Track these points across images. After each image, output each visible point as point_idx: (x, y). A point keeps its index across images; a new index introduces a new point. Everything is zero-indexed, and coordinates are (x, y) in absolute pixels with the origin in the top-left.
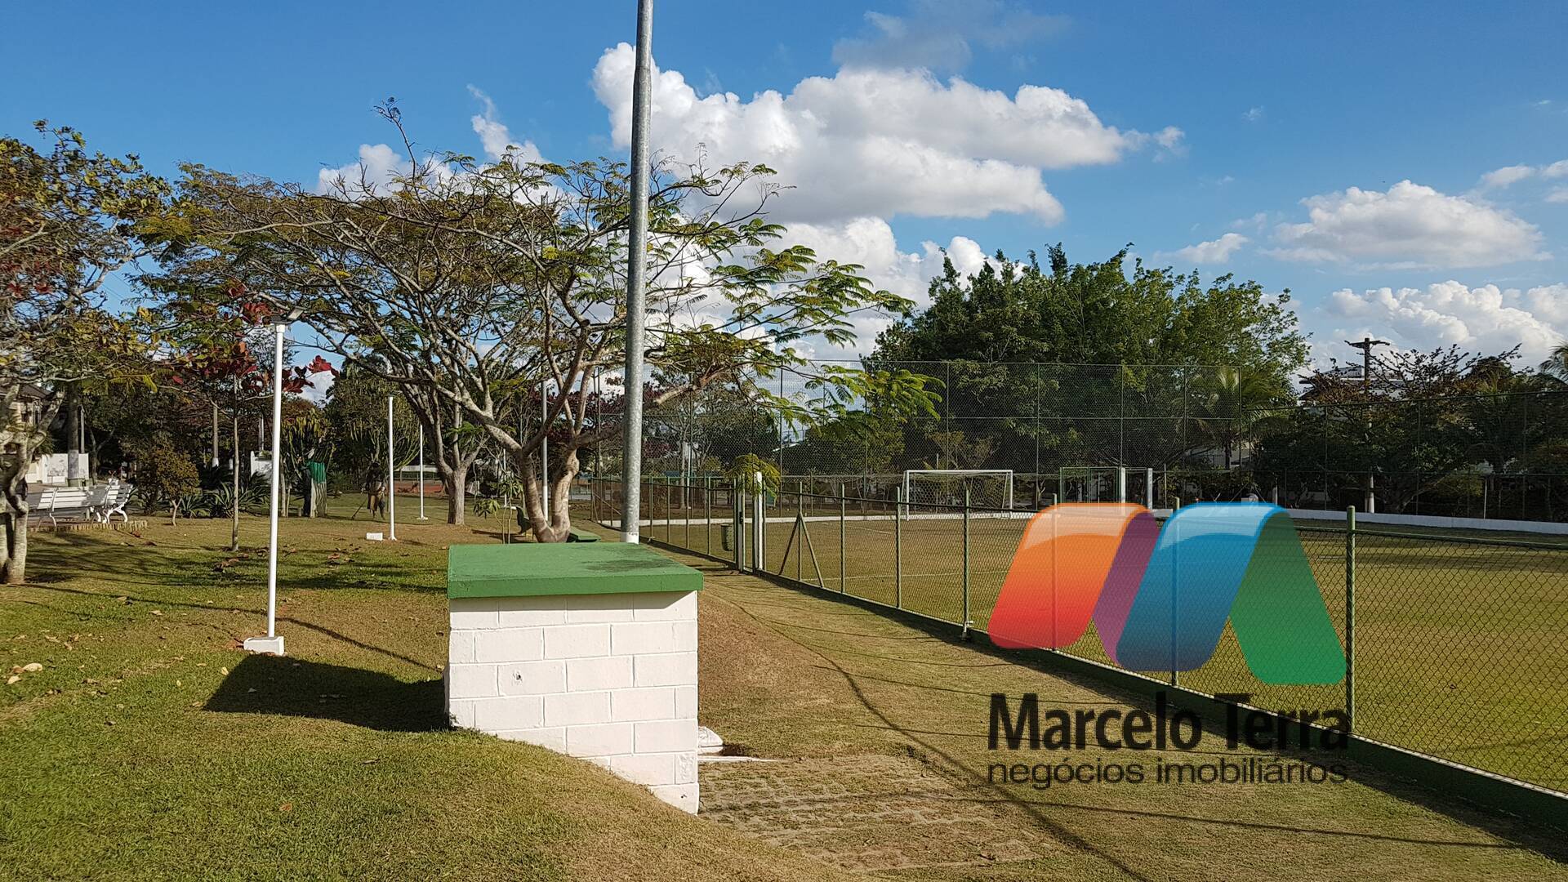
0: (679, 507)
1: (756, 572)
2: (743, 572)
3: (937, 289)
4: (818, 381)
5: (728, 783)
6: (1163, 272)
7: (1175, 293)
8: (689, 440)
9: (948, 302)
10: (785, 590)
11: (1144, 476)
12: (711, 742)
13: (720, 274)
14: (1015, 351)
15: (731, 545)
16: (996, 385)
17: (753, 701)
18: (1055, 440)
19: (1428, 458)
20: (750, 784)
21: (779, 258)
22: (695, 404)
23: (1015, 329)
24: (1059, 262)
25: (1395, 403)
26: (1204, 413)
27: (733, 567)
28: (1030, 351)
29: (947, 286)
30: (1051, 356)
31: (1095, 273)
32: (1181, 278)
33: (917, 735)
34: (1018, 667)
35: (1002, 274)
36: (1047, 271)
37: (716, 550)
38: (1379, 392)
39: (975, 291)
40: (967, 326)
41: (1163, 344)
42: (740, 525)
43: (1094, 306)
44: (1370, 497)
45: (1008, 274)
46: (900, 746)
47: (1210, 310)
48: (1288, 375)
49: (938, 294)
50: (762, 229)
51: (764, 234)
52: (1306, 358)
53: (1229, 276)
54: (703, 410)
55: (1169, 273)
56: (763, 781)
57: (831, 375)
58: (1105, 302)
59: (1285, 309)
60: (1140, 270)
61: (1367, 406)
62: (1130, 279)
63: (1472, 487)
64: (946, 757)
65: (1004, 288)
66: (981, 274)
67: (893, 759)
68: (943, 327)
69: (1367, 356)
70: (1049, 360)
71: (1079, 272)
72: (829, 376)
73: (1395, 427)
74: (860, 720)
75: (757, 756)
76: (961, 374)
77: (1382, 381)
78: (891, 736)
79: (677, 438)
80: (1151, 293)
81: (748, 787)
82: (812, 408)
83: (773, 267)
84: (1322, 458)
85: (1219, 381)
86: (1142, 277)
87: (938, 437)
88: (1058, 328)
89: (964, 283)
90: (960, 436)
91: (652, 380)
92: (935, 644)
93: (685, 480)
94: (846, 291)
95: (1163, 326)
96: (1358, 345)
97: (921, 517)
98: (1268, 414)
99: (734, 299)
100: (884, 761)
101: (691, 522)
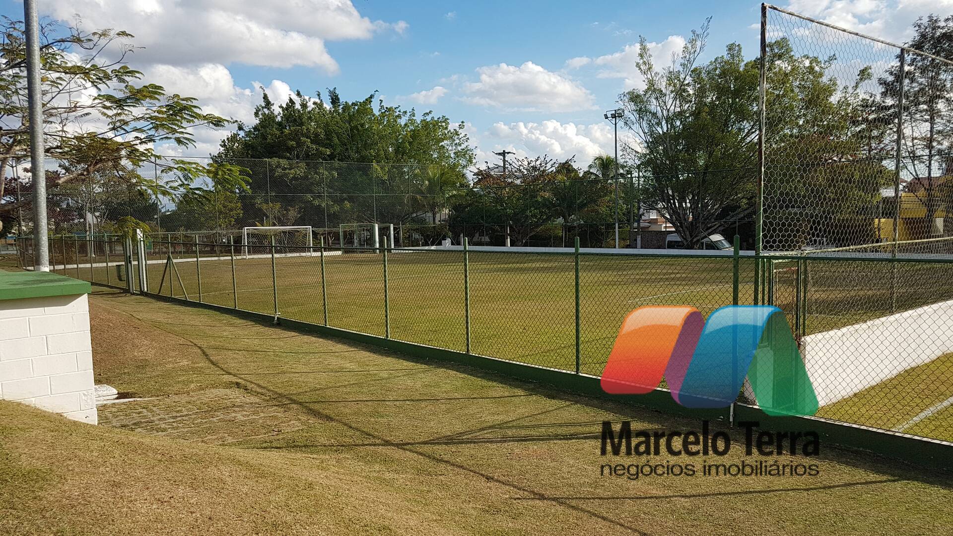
0: (86, 256)
1: (142, 293)
2: (134, 294)
3: (260, 113)
4: (170, 169)
5: (121, 413)
6: (395, 108)
7: (403, 121)
8: (90, 210)
9: (267, 121)
10: (163, 303)
11: (389, 228)
12: (109, 393)
13: (100, 99)
14: (310, 154)
15: (124, 277)
16: (299, 174)
17: (138, 367)
18: (336, 208)
19: (534, 216)
20: (135, 413)
21: (139, 91)
22: (94, 186)
23: (309, 140)
24: (335, 100)
25: (517, 185)
26: (421, 192)
27: (126, 291)
28: (319, 154)
29: (266, 111)
30: (332, 157)
31: (356, 107)
32: (405, 112)
33: (243, 376)
34: (306, 337)
35: (301, 105)
36: (328, 106)
37: (114, 282)
38: (510, 180)
39: (284, 115)
40: (279, 137)
41: (397, 151)
42: (129, 265)
43: (356, 127)
44: (507, 238)
45: (304, 106)
46: (232, 383)
47: (422, 133)
48: (465, 171)
49: (261, 116)
50: (127, 72)
51: (129, 76)
52: (474, 161)
53: (430, 112)
54: (100, 190)
55: (398, 110)
56: (144, 410)
57: (178, 165)
58: (362, 125)
59: (462, 133)
60: (382, 107)
61: (504, 188)
62: (376, 112)
63: (557, 232)
64: (259, 386)
65: (302, 114)
66: (287, 104)
67: (227, 390)
68: (264, 137)
69: (504, 161)
70: (330, 160)
71: (346, 107)
72: (176, 166)
73: (518, 199)
74: (207, 371)
75: (140, 397)
76: (277, 167)
77: (512, 175)
78: (227, 378)
79: (82, 208)
80: (388, 121)
81: (134, 414)
82: (169, 186)
83: (137, 96)
84: (482, 217)
85: (428, 173)
86: (383, 111)
87: (264, 207)
88: (336, 140)
89: (277, 110)
90: (278, 205)
91: (59, 169)
92: (258, 328)
93: (90, 236)
94: (185, 113)
95: (397, 140)
96: (500, 154)
97: (256, 256)
98: (455, 192)
99: (108, 116)
100: (221, 392)
101: (94, 265)
